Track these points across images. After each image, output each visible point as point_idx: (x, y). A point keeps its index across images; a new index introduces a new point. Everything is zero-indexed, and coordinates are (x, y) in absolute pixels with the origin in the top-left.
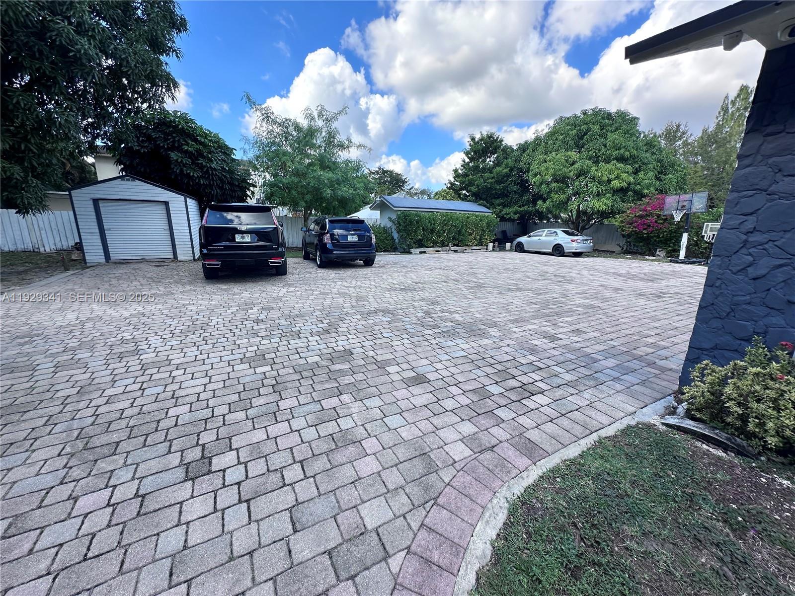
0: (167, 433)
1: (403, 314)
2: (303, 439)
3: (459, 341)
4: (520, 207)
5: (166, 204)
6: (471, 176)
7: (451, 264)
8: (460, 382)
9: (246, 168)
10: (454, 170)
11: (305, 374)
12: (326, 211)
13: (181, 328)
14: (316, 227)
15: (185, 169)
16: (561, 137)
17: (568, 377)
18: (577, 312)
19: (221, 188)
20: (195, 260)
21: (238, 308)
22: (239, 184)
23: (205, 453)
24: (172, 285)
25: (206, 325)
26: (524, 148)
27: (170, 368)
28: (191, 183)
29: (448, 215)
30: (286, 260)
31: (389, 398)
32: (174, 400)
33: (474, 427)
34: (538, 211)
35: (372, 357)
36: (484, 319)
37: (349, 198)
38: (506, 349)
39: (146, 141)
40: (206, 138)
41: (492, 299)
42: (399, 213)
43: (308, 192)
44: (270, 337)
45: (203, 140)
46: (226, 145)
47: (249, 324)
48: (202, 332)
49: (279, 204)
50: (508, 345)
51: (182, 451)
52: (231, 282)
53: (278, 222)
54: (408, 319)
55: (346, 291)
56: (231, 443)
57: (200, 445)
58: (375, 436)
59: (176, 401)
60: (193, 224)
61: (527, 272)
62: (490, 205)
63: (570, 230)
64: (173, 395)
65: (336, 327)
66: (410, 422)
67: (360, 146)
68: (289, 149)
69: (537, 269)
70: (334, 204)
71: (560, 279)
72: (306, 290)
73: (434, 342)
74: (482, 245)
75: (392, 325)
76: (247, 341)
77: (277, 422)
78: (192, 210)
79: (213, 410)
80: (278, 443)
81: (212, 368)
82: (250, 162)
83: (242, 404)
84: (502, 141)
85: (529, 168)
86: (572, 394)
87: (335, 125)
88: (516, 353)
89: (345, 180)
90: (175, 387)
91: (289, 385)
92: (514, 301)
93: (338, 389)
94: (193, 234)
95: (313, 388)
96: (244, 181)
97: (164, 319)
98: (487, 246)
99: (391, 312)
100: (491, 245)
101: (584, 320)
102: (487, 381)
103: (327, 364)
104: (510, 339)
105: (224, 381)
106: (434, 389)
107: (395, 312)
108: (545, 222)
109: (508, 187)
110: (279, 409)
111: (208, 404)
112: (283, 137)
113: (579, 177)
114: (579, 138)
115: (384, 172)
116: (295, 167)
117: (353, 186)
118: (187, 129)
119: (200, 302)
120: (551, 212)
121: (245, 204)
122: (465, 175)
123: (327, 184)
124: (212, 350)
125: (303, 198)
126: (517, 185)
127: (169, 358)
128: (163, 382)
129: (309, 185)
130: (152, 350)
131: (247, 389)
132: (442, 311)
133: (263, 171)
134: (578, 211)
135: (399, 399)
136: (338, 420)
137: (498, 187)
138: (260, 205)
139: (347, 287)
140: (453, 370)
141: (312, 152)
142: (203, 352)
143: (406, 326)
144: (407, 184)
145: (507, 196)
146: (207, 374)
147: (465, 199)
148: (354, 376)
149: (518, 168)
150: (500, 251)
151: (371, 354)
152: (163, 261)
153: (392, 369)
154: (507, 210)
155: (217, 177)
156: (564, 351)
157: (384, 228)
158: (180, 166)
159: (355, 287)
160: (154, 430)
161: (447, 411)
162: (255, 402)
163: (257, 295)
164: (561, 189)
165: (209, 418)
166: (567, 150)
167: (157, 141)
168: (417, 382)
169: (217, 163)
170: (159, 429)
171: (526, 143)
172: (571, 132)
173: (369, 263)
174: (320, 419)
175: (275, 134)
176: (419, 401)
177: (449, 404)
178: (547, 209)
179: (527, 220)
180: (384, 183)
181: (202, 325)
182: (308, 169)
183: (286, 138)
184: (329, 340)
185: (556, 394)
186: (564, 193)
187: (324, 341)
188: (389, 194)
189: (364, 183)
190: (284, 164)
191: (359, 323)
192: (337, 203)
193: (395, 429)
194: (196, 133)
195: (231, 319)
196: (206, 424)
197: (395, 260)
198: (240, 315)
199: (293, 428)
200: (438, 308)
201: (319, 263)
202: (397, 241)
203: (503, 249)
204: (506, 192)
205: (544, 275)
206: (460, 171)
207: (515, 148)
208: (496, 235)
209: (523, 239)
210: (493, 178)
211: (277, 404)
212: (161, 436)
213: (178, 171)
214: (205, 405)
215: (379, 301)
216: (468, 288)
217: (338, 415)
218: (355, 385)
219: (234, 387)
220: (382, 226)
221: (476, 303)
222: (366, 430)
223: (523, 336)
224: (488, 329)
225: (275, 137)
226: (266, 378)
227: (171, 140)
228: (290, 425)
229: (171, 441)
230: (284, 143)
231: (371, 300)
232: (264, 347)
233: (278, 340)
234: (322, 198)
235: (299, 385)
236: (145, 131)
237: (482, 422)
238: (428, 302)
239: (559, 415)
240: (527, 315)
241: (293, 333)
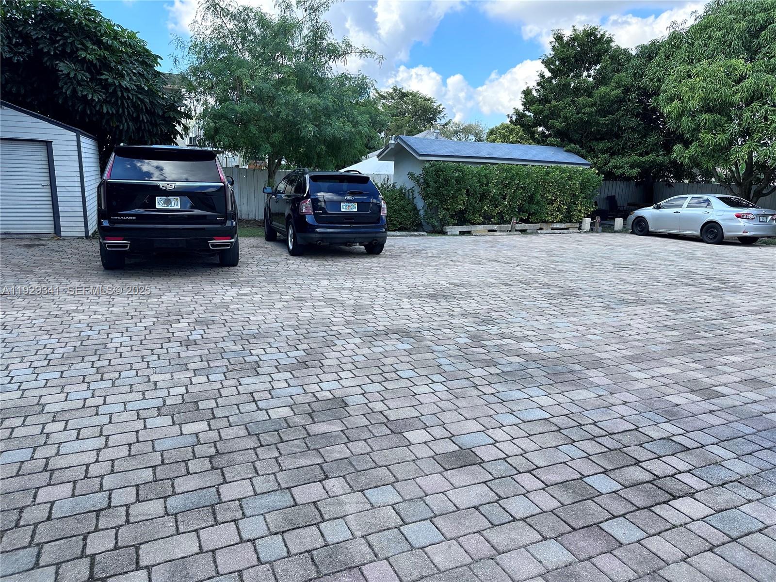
0: (34, 532)
1: (433, 338)
2: (261, 556)
3: (533, 391)
4: (641, 155)
5: (48, 144)
6: (554, 102)
7: (515, 253)
8: (538, 468)
9: (176, 87)
10: (524, 92)
11: (265, 438)
12: (305, 161)
13: (62, 350)
14: (289, 187)
15: (79, 88)
16: (719, 34)
17: (740, 468)
18: (752, 346)
19: (136, 120)
20: (87, 237)
21: (155, 320)
22: (164, 113)
23: (95, 570)
24: (51, 279)
25: (102, 346)
26: (650, 52)
27: (43, 419)
28: (89, 112)
29: (511, 169)
30: (237, 241)
31: (410, 490)
32: (48, 474)
33: (566, 552)
34: (674, 163)
35: (381, 412)
36: (577, 352)
37: (345, 140)
38: (622, 410)
39: (21, 45)
40: (115, 38)
41: (592, 317)
42: (427, 165)
43: (276, 129)
44: (207, 371)
45: (110, 42)
46: (147, 51)
47: (174, 347)
48: (95, 358)
49: (226, 148)
50: (625, 403)
51: (57, 564)
52: (144, 275)
53: (227, 177)
54: (443, 348)
55: (336, 295)
56: (138, 555)
57: (86, 557)
58: (387, 559)
59: (51, 477)
60: (89, 179)
61: (654, 270)
62: (586, 151)
63: (733, 197)
64: (47, 465)
65: (320, 357)
66: (449, 536)
67: (363, 53)
68: (247, 56)
69: (672, 266)
70: (318, 149)
71: (717, 284)
72: (269, 292)
73: (488, 390)
74: (571, 222)
75: (414, 357)
76: (168, 376)
77: (217, 523)
78: (88, 155)
79: (110, 495)
80: (218, 561)
81: (110, 422)
82: (183, 78)
83: (158, 487)
84: (610, 40)
85: (659, 87)
86: (750, 501)
87: (324, 17)
88: (640, 418)
89: (338, 109)
90: (50, 451)
91: (238, 457)
92: (631, 322)
93: (322, 468)
94: (86, 194)
95: (279, 464)
96: (173, 108)
97: (35, 334)
98: (581, 223)
99: (413, 335)
100: (588, 221)
101: (767, 362)
102: (586, 468)
103: (303, 422)
104: (628, 391)
105: (130, 445)
106: (491, 477)
107: (419, 334)
108: (687, 181)
109: (619, 120)
110: (220, 498)
111: (101, 485)
112: (238, 36)
113: (752, 102)
114: (750, 36)
115: (403, 95)
116: (256, 86)
117: (351, 119)
118: (86, 25)
119: (94, 308)
120: (698, 165)
121: (173, 147)
122: (544, 100)
123: (308, 115)
124: (112, 391)
125: (268, 138)
126: (637, 116)
127: (42, 401)
128: (30, 442)
129: (278, 116)
130: (16, 386)
131: (166, 461)
132: (502, 336)
133: (204, 93)
134: (749, 164)
135: (429, 492)
136: (322, 525)
137: (602, 120)
138: (197, 148)
139: (338, 289)
140: (526, 444)
141: (286, 62)
142: (96, 394)
143: (438, 360)
144: (442, 115)
145: (618, 136)
146: (101, 431)
147: (542, 141)
148: (350, 445)
149: (639, 88)
150: (603, 231)
151: (379, 406)
152: (38, 237)
153: (416, 436)
154: (617, 161)
155: (129, 102)
156: (732, 418)
157: (401, 190)
158: (72, 83)
159: (351, 290)
160: (13, 525)
161: (515, 519)
162: (179, 486)
163: (188, 299)
164: (716, 124)
165: (102, 510)
166: (728, 56)
167: (38, 44)
168: (460, 463)
169: (131, 79)
170: (22, 523)
171: (653, 43)
172: (736, 25)
173: (374, 248)
174: (290, 522)
175: (226, 32)
176: (465, 498)
177: (519, 507)
178: (693, 160)
179: (654, 178)
180: (402, 114)
181: (96, 347)
182: (277, 89)
183: (244, 38)
184: (307, 380)
185: (720, 499)
186: (724, 132)
187: (298, 382)
188: (410, 133)
189: (370, 113)
190: (239, 80)
191: (358, 351)
192: (324, 148)
193: (422, 548)
194: (100, 31)
195: (143, 337)
196: (97, 520)
197: (419, 245)
198: (157, 332)
199: (243, 535)
200: (494, 330)
201: (291, 247)
202: (422, 212)
203: (608, 228)
204: (616, 129)
205: (688, 278)
206: (535, 93)
207: (634, 52)
208: (596, 205)
209: (647, 212)
210: (593, 105)
211: (218, 491)
212: (23, 536)
213: (68, 92)
214: (97, 487)
215: (392, 314)
216: (548, 297)
217: (321, 515)
218: (351, 463)
219: (146, 457)
220: (398, 187)
221: (562, 323)
222: (370, 546)
223: (651, 387)
224: (586, 372)
225: (225, 37)
226: (199, 443)
227: (61, 42)
228: (238, 529)
229: (40, 546)
230: (240, 46)
231: (379, 312)
232: (198, 388)
233: (221, 377)
234: (298, 139)
235: (254, 457)
236: (21, 29)
237: (582, 544)
238: (477, 320)
239: (727, 539)
240: (658, 348)
241: (247, 366)
